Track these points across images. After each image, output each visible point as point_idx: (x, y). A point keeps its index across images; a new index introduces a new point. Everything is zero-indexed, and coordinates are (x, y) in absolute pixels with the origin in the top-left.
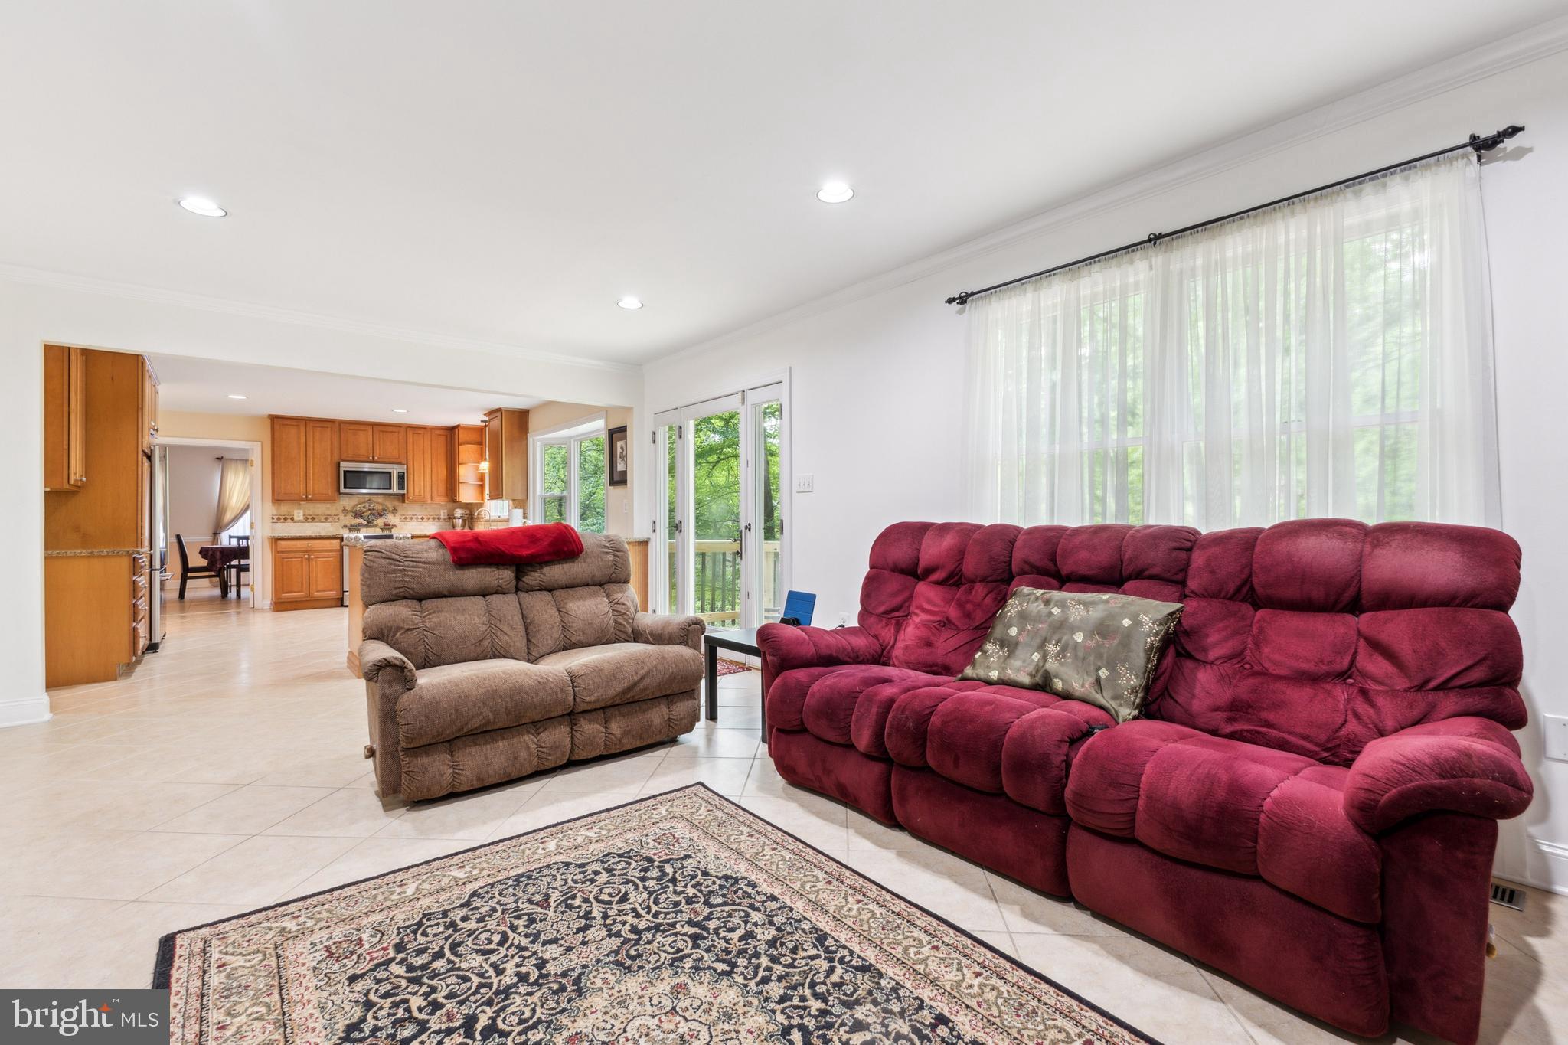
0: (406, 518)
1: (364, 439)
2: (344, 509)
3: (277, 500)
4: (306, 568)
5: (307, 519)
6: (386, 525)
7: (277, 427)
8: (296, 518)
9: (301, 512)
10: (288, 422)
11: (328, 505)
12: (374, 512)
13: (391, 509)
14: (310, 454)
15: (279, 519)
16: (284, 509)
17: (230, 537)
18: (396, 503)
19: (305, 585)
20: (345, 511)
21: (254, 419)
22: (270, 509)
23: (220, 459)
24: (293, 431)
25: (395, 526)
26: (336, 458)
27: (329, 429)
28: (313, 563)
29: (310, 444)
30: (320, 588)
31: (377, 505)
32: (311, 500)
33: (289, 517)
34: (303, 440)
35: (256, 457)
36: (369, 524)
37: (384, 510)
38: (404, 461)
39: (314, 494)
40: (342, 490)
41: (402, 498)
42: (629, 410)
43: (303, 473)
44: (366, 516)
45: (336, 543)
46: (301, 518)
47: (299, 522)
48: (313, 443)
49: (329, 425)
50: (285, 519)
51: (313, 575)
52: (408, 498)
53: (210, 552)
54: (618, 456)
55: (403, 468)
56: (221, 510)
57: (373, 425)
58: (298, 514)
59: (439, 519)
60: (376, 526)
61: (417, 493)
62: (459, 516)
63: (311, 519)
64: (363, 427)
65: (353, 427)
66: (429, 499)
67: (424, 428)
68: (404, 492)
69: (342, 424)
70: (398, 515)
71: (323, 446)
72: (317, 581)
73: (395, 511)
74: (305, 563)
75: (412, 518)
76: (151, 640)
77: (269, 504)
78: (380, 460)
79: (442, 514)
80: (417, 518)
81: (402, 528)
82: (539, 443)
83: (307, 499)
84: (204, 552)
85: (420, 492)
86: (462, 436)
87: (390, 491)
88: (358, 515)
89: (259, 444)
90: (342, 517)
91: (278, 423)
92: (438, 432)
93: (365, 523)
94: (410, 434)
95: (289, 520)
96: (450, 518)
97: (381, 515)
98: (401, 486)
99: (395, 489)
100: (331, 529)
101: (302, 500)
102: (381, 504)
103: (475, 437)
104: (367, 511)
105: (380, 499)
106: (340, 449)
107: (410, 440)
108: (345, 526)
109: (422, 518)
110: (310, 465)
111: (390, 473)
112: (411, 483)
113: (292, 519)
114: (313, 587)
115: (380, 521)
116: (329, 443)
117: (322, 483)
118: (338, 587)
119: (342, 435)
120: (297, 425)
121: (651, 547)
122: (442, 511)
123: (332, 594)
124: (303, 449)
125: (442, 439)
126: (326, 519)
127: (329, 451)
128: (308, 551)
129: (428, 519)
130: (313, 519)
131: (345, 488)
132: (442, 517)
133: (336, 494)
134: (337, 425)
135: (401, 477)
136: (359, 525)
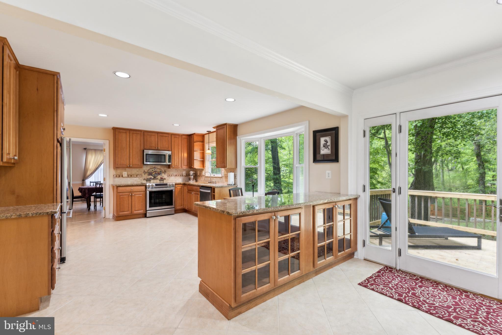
0: (169, 175)
1: (153, 140)
2: (144, 171)
3: (116, 167)
4: (130, 200)
5: (128, 176)
6: (161, 178)
7: (117, 133)
8: (124, 176)
9: (126, 173)
10: (121, 131)
11: (138, 170)
12: (157, 172)
13: (164, 171)
14: (131, 146)
15: (116, 176)
16: (119, 171)
17: (91, 182)
18: (166, 169)
19: (130, 208)
20: (145, 172)
21: (106, 130)
22: (113, 172)
23: (85, 149)
24: (124, 135)
25: (165, 179)
26: (142, 148)
27: (139, 134)
28: (133, 198)
29: (131, 141)
30: (136, 209)
31: (158, 170)
32: (131, 167)
33: (121, 175)
34: (128, 139)
35: (107, 147)
36: (155, 178)
37: (161, 172)
38: (170, 149)
39: (133, 165)
40: (145, 163)
41: (169, 166)
42: (345, 117)
43: (128, 154)
44: (153, 175)
45: (143, 188)
46: (126, 175)
47: (125, 177)
48: (133, 141)
49: (139, 133)
50: (119, 176)
51: (133, 203)
52: (172, 166)
53: (83, 190)
54: (322, 145)
55: (169, 153)
56: (86, 170)
57: (158, 133)
58: (125, 174)
59: (183, 175)
60: (157, 179)
61: (175, 164)
62: (192, 174)
63: (130, 176)
64: (154, 134)
65: (149, 134)
66: (180, 167)
67: (178, 135)
68: (171, 163)
69: (145, 132)
70: (166, 174)
71: (136, 143)
72: (135, 206)
73: (165, 172)
74: (130, 198)
75: (172, 175)
76: (61, 255)
77: (112, 169)
78: (161, 149)
79: (184, 173)
80: (174, 175)
81: (168, 180)
82: (243, 141)
83: (130, 167)
84: (80, 190)
85: (177, 164)
86: (195, 138)
87: (165, 163)
88: (150, 174)
89: (108, 141)
90: (143, 175)
91: (116, 131)
92: (184, 137)
93: (153, 177)
94: (173, 137)
95: (121, 177)
96: (187, 175)
97: (159, 174)
98: (169, 162)
99: (167, 163)
100: (139, 180)
101: (128, 167)
102: (160, 169)
103: (200, 139)
104: (154, 172)
105: (159, 167)
106: (144, 144)
107: (173, 140)
108: (145, 179)
109: (176, 175)
110: (131, 151)
111: (165, 155)
112: (173, 160)
113: (122, 176)
114: (133, 209)
115: (159, 177)
116: (139, 141)
117: (136, 160)
118: (144, 208)
119: (145, 137)
120: (126, 132)
121: (359, 201)
122: (184, 172)
123: (141, 211)
124: (128, 143)
125: (186, 140)
126: (137, 176)
127: (139, 145)
128: (131, 192)
129: (178, 175)
130: (131, 176)
131: (146, 162)
132: (184, 175)
133: (142, 164)
134: (143, 133)
135: (170, 156)
136: (150, 178)
